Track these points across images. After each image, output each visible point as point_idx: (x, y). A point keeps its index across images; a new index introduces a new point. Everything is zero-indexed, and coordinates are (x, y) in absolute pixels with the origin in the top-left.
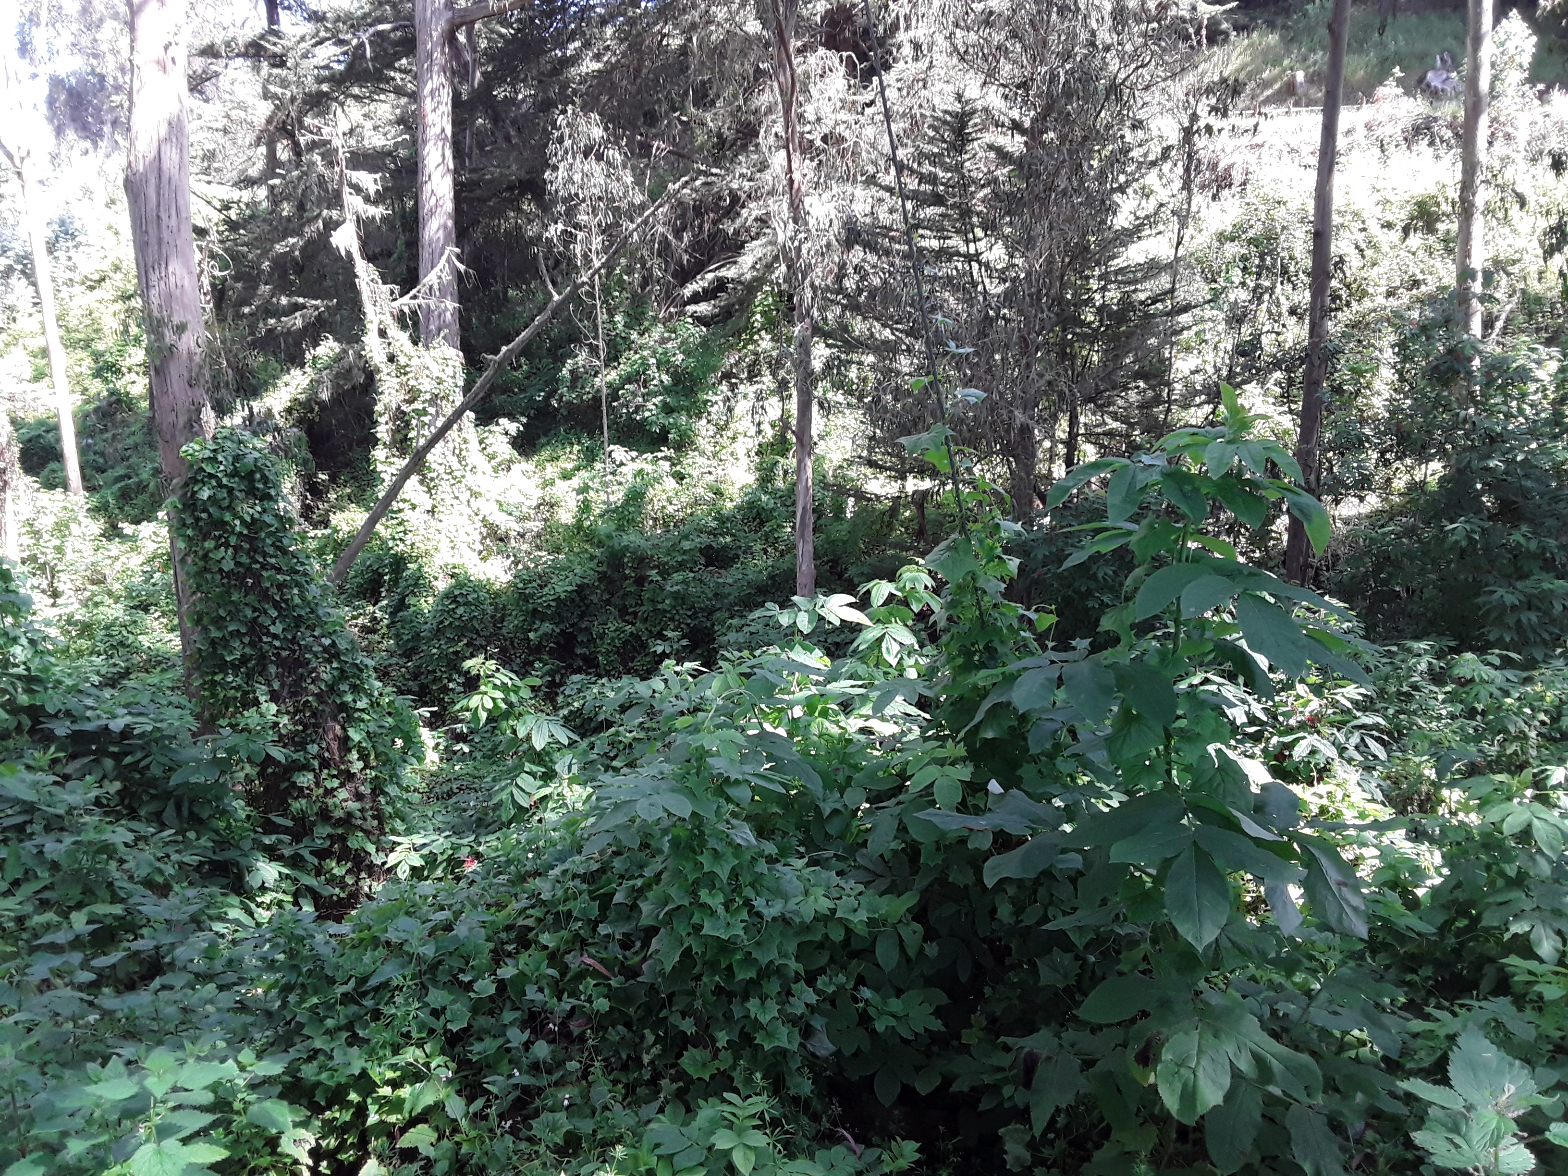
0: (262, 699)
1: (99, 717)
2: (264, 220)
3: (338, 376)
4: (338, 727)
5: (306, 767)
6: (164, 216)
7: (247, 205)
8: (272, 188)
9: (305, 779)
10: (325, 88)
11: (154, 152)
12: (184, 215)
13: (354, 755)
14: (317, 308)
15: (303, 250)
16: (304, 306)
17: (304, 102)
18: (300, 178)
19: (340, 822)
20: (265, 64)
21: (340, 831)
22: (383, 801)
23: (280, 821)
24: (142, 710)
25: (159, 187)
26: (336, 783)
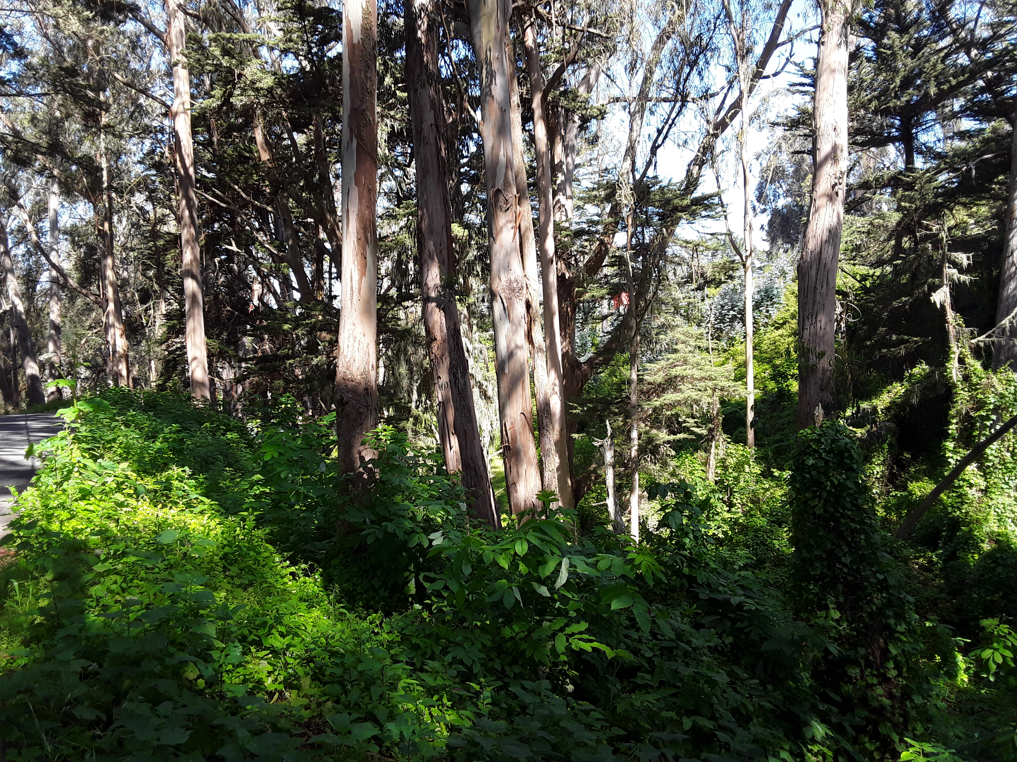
0: (831, 606)
1: (726, 593)
2: (887, 287)
3: (925, 388)
4: (882, 640)
5: (856, 663)
6: (819, 287)
7: (878, 277)
8: (896, 266)
9: (854, 672)
10: (940, 200)
11: (818, 249)
12: (831, 286)
13: (891, 665)
14: (916, 342)
15: (911, 305)
16: (907, 341)
17: (924, 210)
18: (915, 259)
19: (873, 711)
20: (900, 190)
21: (874, 717)
22: (909, 705)
23: (832, 695)
24: (751, 594)
25: (818, 269)
26: (875, 681)
